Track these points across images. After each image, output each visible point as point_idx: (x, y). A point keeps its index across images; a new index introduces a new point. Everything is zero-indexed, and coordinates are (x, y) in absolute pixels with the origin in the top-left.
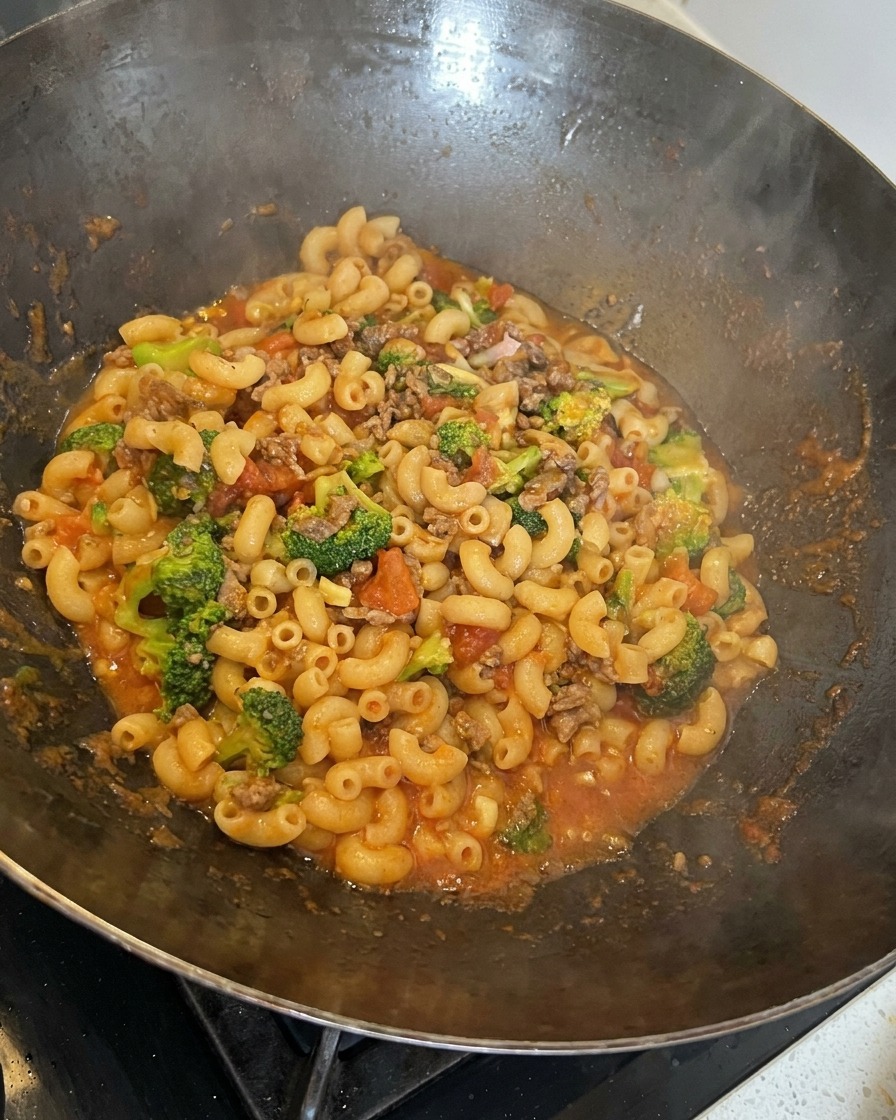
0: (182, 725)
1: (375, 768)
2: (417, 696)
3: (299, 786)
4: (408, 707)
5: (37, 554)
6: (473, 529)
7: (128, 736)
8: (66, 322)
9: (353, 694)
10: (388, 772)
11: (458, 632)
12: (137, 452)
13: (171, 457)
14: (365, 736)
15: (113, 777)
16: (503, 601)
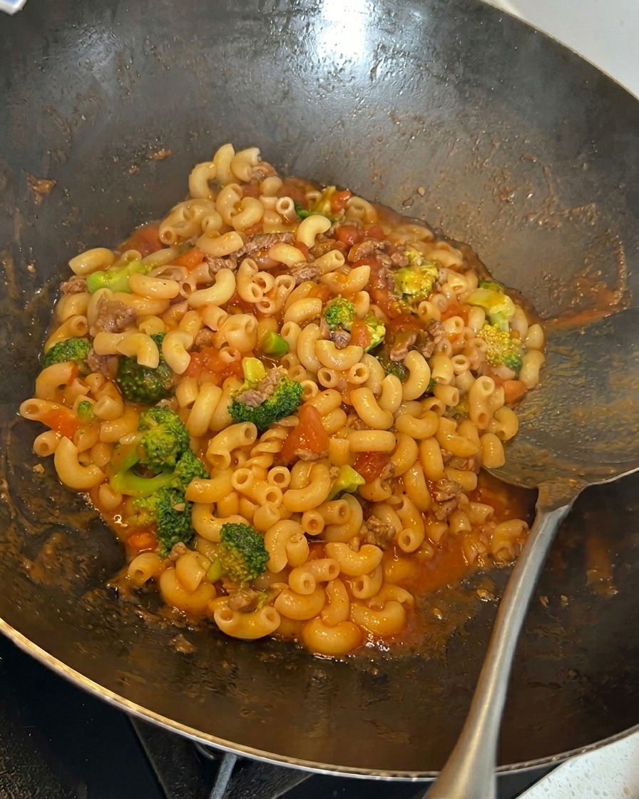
0: (178, 558)
1: (322, 568)
2: (342, 510)
3: (269, 590)
4: (337, 519)
5: (45, 446)
6: (358, 380)
7: (139, 572)
8: (30, 265)
9: (297, 516)
10: (332, 569)
11: (361, 459)
12: (105, 358)
13: (135, 359)
14: (311, 546)
15: (136, 605)
16: (388, 430)
